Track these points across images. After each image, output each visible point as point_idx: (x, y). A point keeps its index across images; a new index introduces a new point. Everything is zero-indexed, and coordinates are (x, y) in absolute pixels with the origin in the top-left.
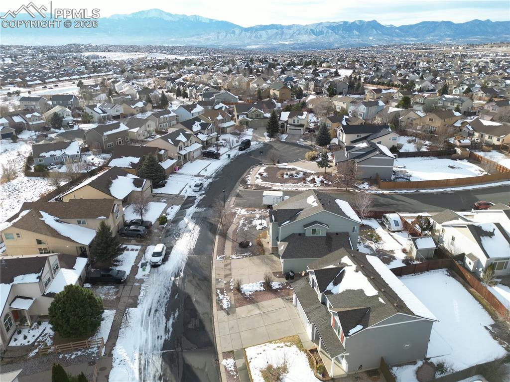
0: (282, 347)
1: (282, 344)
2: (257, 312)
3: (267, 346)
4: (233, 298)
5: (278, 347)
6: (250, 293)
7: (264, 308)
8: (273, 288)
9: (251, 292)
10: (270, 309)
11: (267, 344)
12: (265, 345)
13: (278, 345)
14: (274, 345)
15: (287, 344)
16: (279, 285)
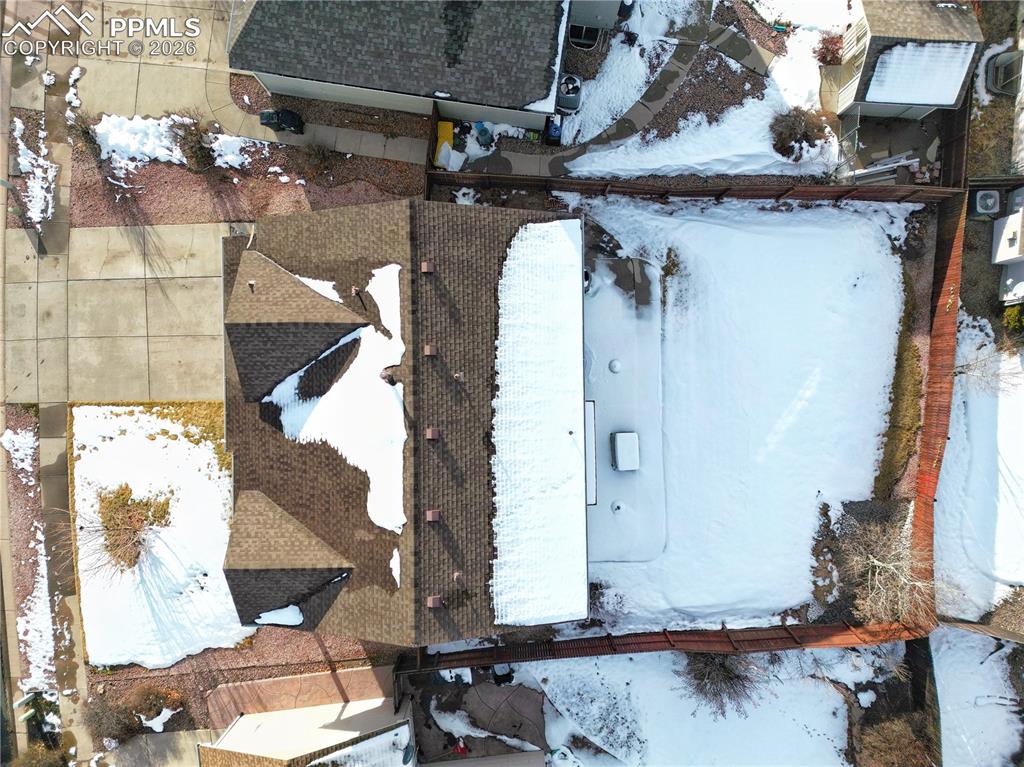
0: (175, 437)
1: (176, 428)
2: (134, 268)
3: (134, 418)
4: (67, 176)
5: (165, 432)
6: (131, 166)
7: (161, 255)
8: (219, 162)
9: (133, 159)
10: (180, 270)
11: (137, 409)
12: (131, 413)
13: (167, 424)
14: (153, 423)
15: (193, 430)
16: (242, 150)
